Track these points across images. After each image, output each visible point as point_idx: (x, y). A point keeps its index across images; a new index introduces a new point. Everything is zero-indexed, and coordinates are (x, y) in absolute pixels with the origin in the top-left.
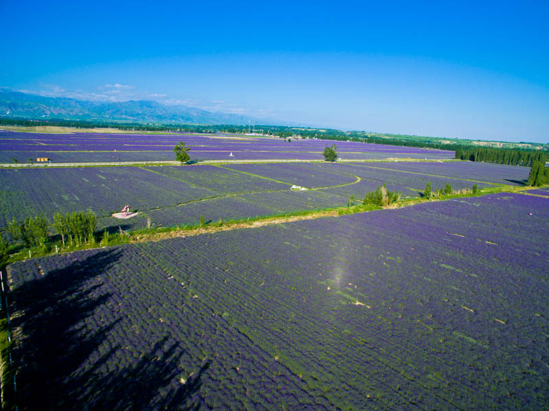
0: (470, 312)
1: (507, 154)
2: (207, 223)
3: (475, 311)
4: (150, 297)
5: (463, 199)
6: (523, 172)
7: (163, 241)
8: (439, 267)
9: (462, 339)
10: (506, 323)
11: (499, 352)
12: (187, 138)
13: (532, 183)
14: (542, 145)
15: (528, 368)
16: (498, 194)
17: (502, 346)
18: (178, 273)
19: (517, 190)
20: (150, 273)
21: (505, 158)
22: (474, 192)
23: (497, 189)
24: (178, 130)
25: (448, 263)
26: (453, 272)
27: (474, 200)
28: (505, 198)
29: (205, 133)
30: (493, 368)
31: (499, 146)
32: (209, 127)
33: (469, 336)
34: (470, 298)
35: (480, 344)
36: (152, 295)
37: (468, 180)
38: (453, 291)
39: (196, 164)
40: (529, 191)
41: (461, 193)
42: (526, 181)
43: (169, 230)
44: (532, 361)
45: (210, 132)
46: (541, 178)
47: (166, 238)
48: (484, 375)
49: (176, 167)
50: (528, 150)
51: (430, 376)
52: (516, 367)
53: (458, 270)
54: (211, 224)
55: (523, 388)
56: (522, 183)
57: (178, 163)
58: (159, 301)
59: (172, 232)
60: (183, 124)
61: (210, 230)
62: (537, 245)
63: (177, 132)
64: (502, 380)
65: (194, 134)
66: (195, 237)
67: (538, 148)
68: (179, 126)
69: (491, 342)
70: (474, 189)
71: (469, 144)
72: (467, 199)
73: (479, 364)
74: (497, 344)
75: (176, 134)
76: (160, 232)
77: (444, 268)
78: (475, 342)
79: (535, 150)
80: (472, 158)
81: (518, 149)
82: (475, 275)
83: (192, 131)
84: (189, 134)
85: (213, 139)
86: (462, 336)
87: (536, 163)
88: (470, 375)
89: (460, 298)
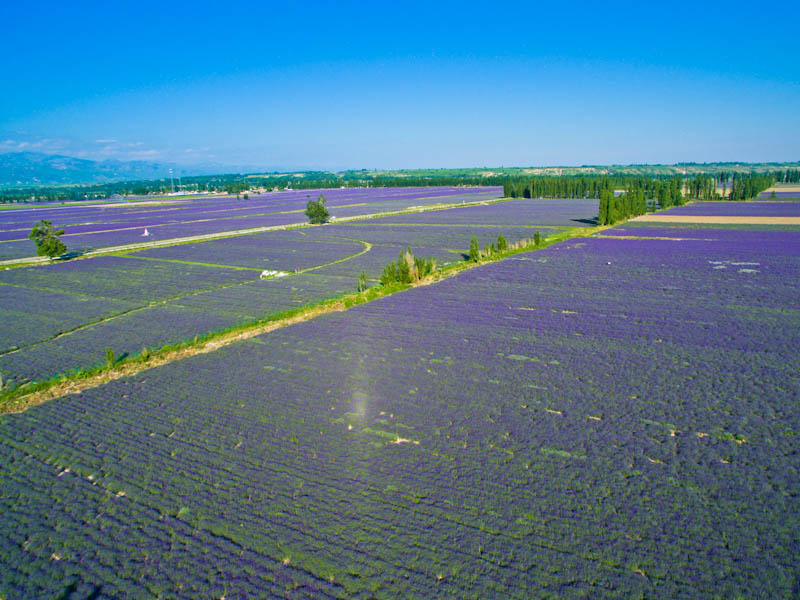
0: (558, 416)
1: (569, 183)
2: (121, 359)
3: (563, 412)
4: (24, 519)
5: (524, 256)
6: (591, 206)
7: (37, 409)
8: (508, 361)
9: (552, 456)
10: (602, 418)
11: (598, 460)
12: (56, 211)
13: (604, 220)
14: (606, 168)
15: (632, 469)
16: (569, 241)
17: (601, 450)
18: (78, 460)
19: (589, 232)
20: (18, 475)
21: (569, 188)
22: (537, 243)
23: (565, 234)
24: (33, 198)
25: (519, 352)
26: (527, 363)
27: (538, 254)
28: (577, 246)
29: (90, 199)
30: (595, 484)
31: (557, 173)
32: (95, 188)
33: (561, 449)
34: (555, 396)
35: (576, 456)
36: (28, 515)
37: (527, 227)
38: (531, 391)
39: (81, 258)
40: (603, 233)
41: (520, 246)
42: (597, 219)
43: (47, 386)
44: (635, 459)
45: (100, 198)
46: (613, 212)
47: (41, 401)
48: (585, 497)
49: (40, 267)
50: (592, 176)
51: (520, 520)
52: (619, 473)
53: (533, 360)
54: (128, 359)
55: (629, 498)
56: (593, 223)
57: (45, 260)
58: (46, 522)
59: (53, 389)
60: (42, 186)
61: (128, 371)
62: (621, 304)
63: (32, 203)
64: (606, 495)
65: (67, 203)
66: (102, 388)
67: (603, 172)
68: (33, 191)
69: (588, 449)
70: (536, 237)
71: (520, 174)
72: (529, 255)
73: (578, 484)
74: (596, 450)
75: (30, 206)
76: (26, 392)
77: (514, 361)
78: (569, 455)
79: (600, 176)
80: (527, 194)
81: (581, 176)
82: (556, 362)
83: (62, 199)
84: (57, 205)
85: (107, 209)
86: (552, 452)
87: (605, 193)
88: (570, 501)
89: (541, 400)
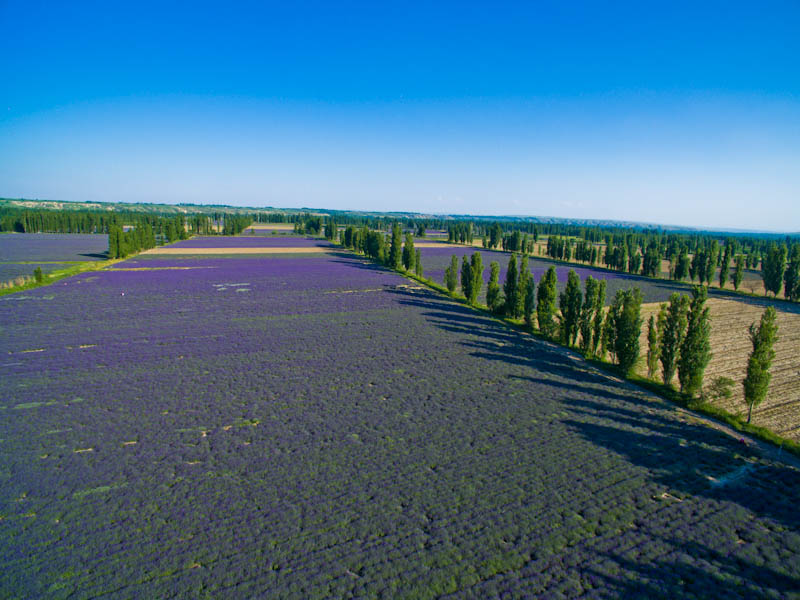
0: (90, 453)
1: (72, 218)
3: (95, 447)
5: (23, 294)
6: (102, 241)
8: (14, 412)
9: (89, 497)
10: (138, 441)
11: (141, 482)
13: (115, 254)
14: (113, 204)
15: (174, 478)
16: (78, 276)
17: (142, 471)
19: (101, 266)
21: (72, 224)
22: (39, 279)
23: (73, 269)
25: (29, 400)
26: (42, 410)
27: (41, 292)
28: (88, 280)
31: (56, 207)
33: (98, 486)
34: (82, 434)
35: (116, 487)
37: (23, 263)
38: (51, 437)
40: (116, 266)
41: (16, 284)
42: (107, 253)
44: (176, 468)
46: (124, 246)
50: (98, 212)
52: (163, 485)
53: (49, 404)
55: (176, 504)
56: (104, 257)
62: (142, 331)
67: (110, 209)
69: (127, 474)
70: (38, 274)
72: (30, 293)
73: (122, 513)
74: (136, 472)
78: (108, 488)
79: (107, 212)
80: (19, 228)
81: (86, 211)
82: (79, 399)
86: (87, 493)
87: (113, 227)
88: (116, 535)
89: (66, 443)
